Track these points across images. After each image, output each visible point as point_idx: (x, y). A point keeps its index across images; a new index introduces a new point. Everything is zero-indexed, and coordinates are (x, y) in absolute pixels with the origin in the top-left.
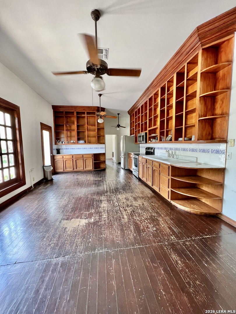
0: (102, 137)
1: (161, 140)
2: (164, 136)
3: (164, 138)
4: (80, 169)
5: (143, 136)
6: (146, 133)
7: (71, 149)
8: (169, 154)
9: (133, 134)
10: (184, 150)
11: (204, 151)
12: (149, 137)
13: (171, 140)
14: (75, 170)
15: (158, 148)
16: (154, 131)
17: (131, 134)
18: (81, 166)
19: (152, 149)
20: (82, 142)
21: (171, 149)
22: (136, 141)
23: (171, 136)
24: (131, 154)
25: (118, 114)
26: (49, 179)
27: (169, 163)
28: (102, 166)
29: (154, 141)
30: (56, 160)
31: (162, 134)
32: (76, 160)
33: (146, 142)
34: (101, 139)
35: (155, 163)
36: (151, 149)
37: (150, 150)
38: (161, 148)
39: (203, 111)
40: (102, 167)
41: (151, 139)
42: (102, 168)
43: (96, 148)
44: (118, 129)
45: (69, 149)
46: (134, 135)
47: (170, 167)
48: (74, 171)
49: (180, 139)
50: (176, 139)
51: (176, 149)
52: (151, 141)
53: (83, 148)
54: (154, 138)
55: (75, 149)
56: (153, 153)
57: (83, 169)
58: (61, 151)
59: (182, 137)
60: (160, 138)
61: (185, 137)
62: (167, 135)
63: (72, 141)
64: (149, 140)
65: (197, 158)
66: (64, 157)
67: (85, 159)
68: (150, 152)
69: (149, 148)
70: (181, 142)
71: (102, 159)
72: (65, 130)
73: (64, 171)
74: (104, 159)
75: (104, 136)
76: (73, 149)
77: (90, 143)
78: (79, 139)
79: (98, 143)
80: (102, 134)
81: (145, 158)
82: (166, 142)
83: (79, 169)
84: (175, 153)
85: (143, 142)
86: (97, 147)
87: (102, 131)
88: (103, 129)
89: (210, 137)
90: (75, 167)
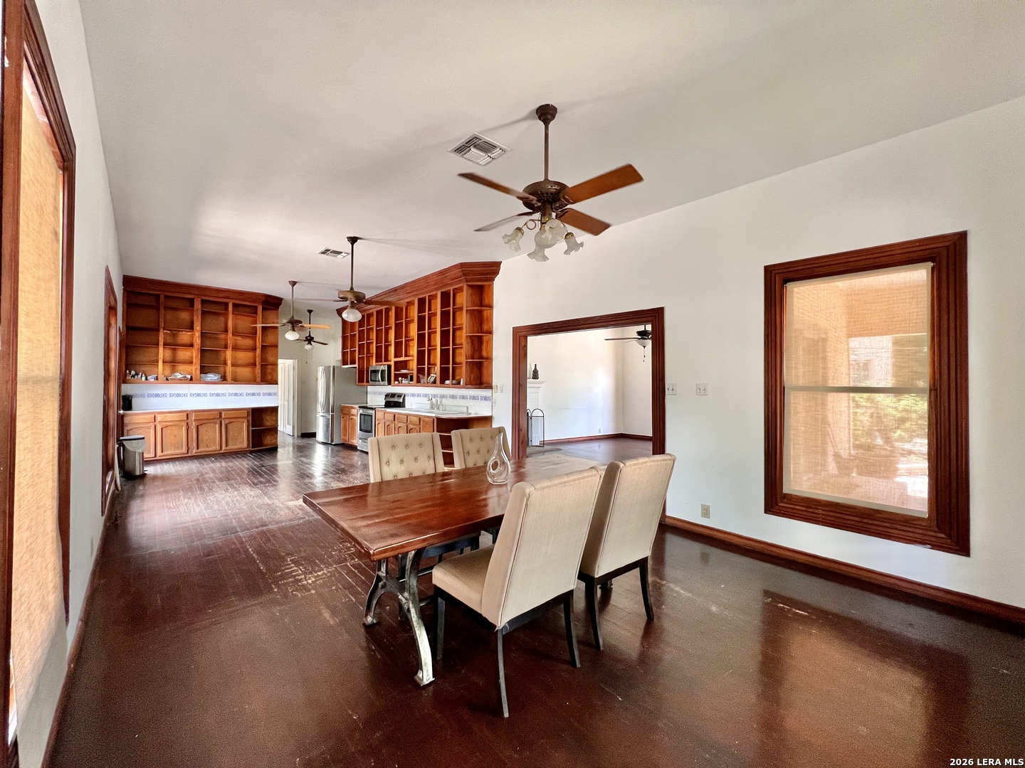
0: (270, 367)
1: (418, 381)
2: (424, 375)
3: (424, 380)
4: (210, 449)
5: (383, 372)
6: (389, 367)
7: (172, 395)
8: (432, 404)
9: (353, 362)
10: (453, 397)
11: (474, 398)
12: (395, 374)
13: (435, 382)
14: (194, 451)
15: (413, 395)
16: (403, 364)
17: (345, 363)
18: (214, 442)
19: (401, 396)
20: (211, 377)
21: (435, 396)
22: (361, 380)
23: (435, 376)
24: (353, 408)
25: (310, 311)
26: (138, 473)
27: (433, 415)
28: (268, 440)
29: (407, 382)
30: (129, 428)
31: (420, 371)
32: (197, 427)
33: (389, 383)
34: (268, 371)
35: (412, 417)
36: (398, 396)
37: (396, 399)
38: (419, 395)
39: (470, 351)
40: (269, 442)
41: (400, 378)
42: (267, 445)
43: (253, 394)
44: (308, 347)
45: (164, 395)
46: (356, 365)
47: (435, 420)
48: (189, 455)
49: (447, 382)
50: (442, 382)
51: (443, 396)
52: (398, 381)
53: (211, 395)
54: (405, 376)
55: (185, 395)
56: (400, 405)
57: (218, 448)
58: (134, 402)
59: (449, 379)
60: (418, 378)
61: (453, 379)
62: (429, 375)
63: (179, 376)
64: (396, 379)
65: (468, 407)
66: (159, 418)
67: (227, 422)
68: (393, 402)
69: (393, 395)
70: (448, 386)
71: (268, 422)
72: (161, 343)
73: (155, 456)
74: (273, 423)
75: (276, 365)
76: (178, 395)
77: (236, 380)
78: (204, 370)
79: (262, 381)
80: (271, 359)
81: (391, 413)
82: (427, 385)
83: (207, 449)
84: (441, 402)
85: (382, 383)
86: (271, 391)
87: (270, 351)
88: (276, 346)
89: (478, 382)
90: (195, 445)
